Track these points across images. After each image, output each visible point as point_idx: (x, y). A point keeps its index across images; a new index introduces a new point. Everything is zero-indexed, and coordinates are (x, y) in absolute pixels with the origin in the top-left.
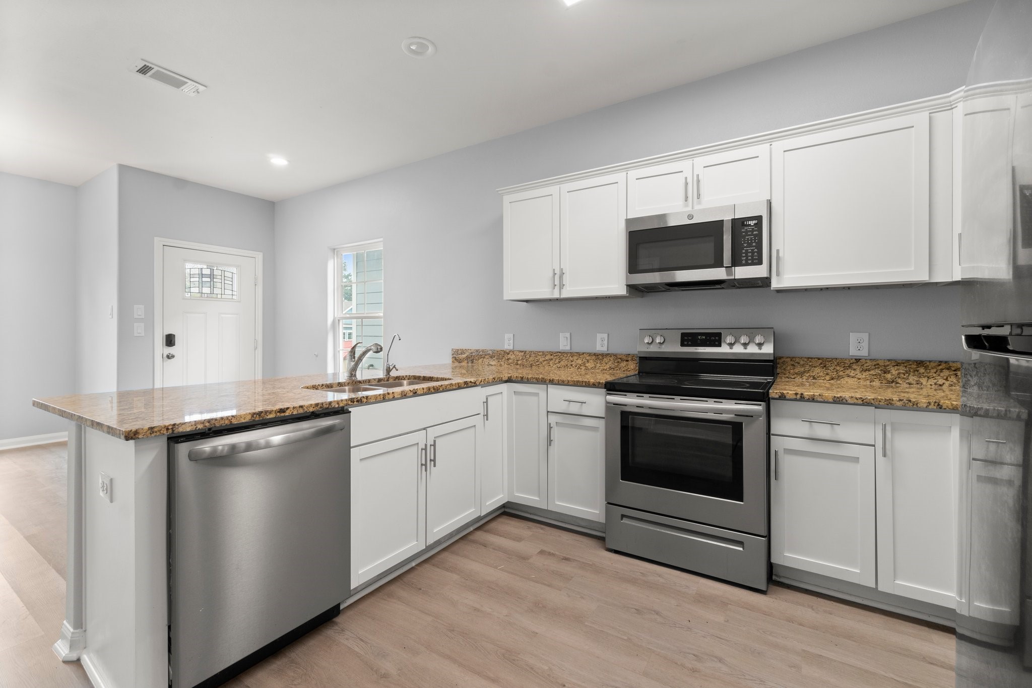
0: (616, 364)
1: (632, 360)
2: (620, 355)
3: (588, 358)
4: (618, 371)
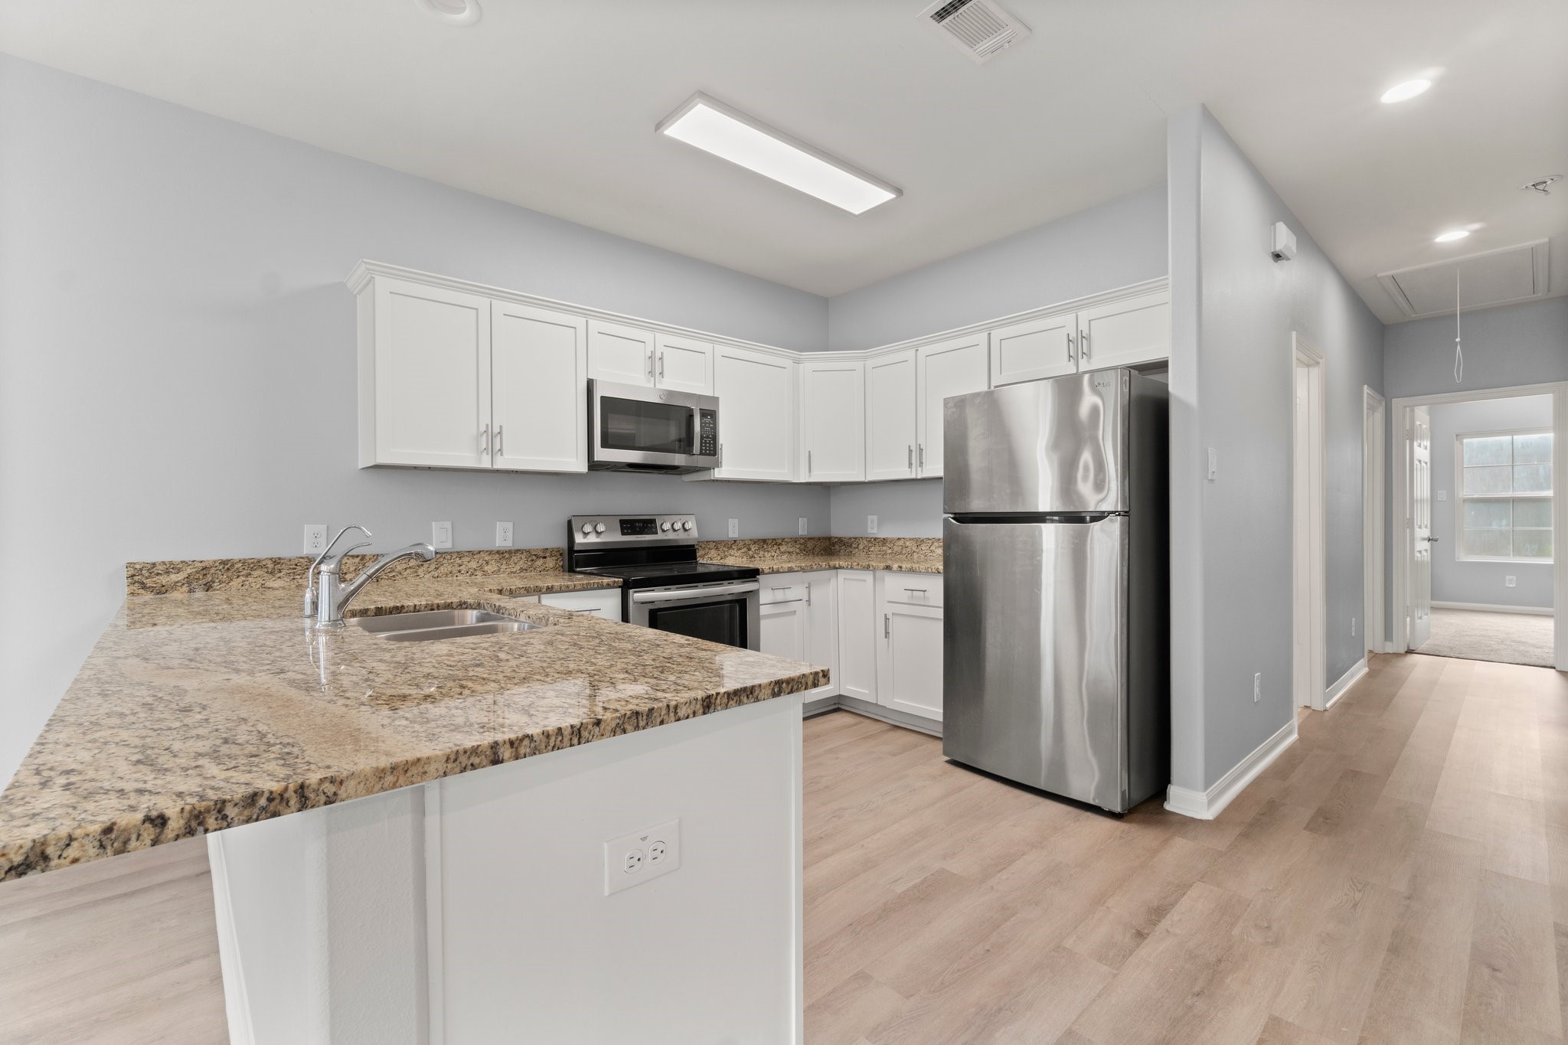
0: (530, 563)
1: (551, 556)
2: (534, 550)
3: (487, 558)
4: (532, 573)
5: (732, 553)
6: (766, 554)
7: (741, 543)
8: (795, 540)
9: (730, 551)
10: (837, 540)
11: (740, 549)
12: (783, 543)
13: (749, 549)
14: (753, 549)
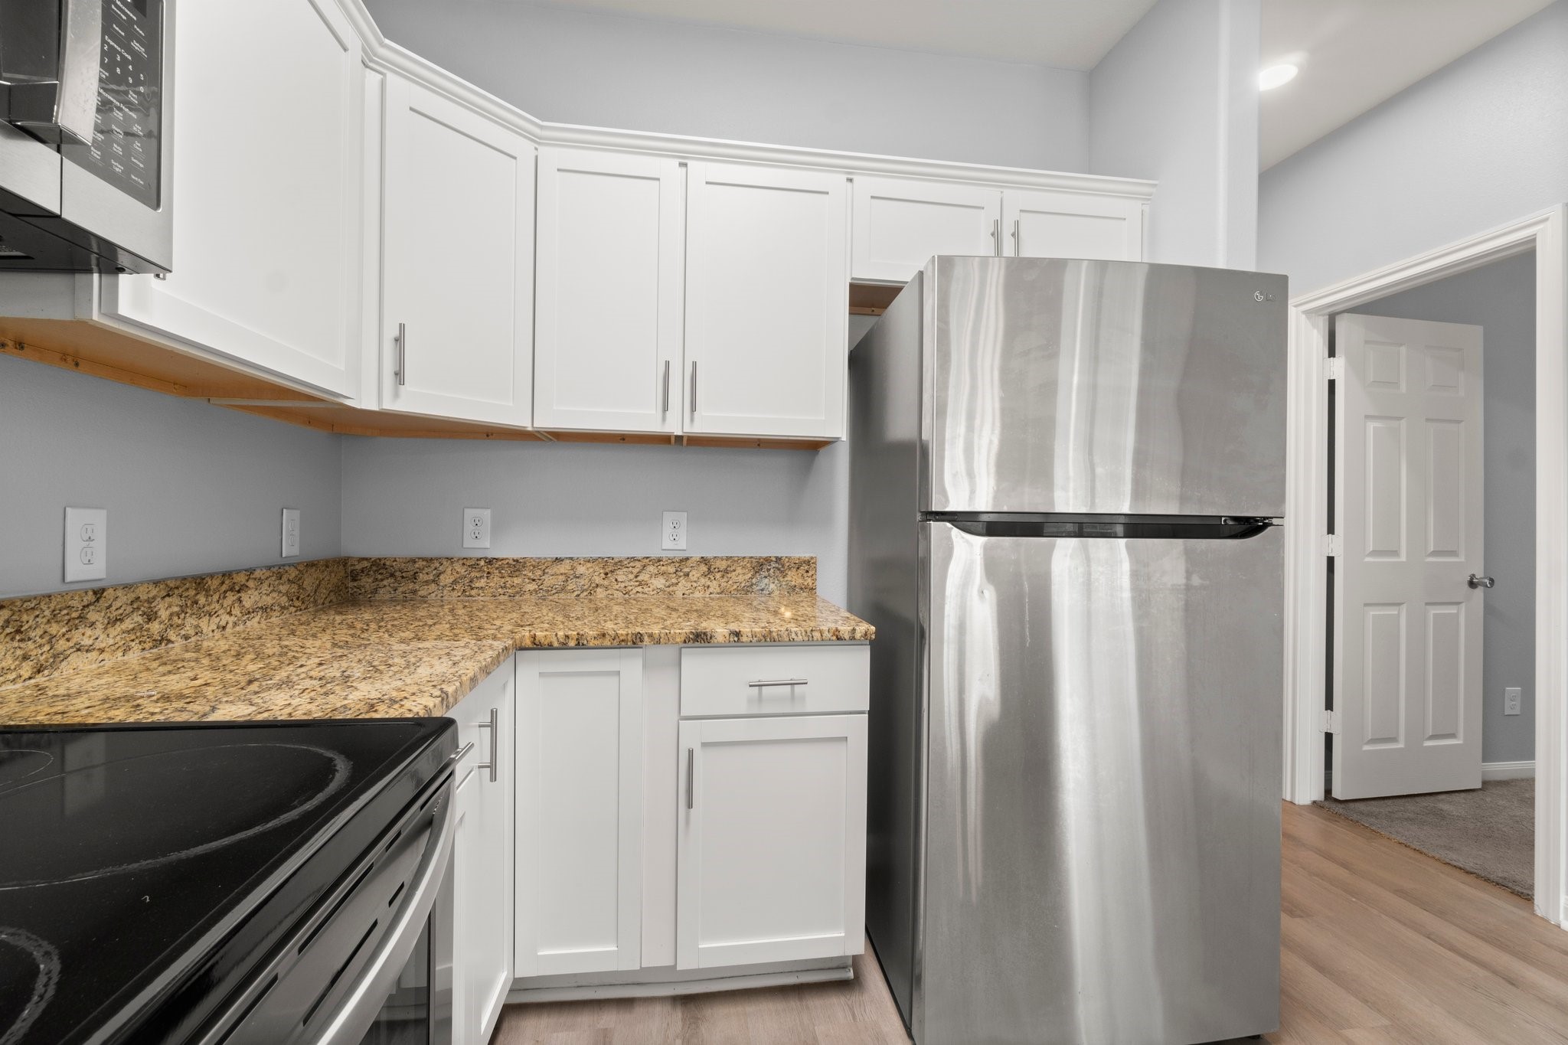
5: (86, 642)
6: (203, 623)
7: (124, 598)
8: (278, 571)
9: (76, 636)
10: (366, 564)
11: (119, 620)
12: (251, 584)
13: (151, 617)
14: (164, 614)
